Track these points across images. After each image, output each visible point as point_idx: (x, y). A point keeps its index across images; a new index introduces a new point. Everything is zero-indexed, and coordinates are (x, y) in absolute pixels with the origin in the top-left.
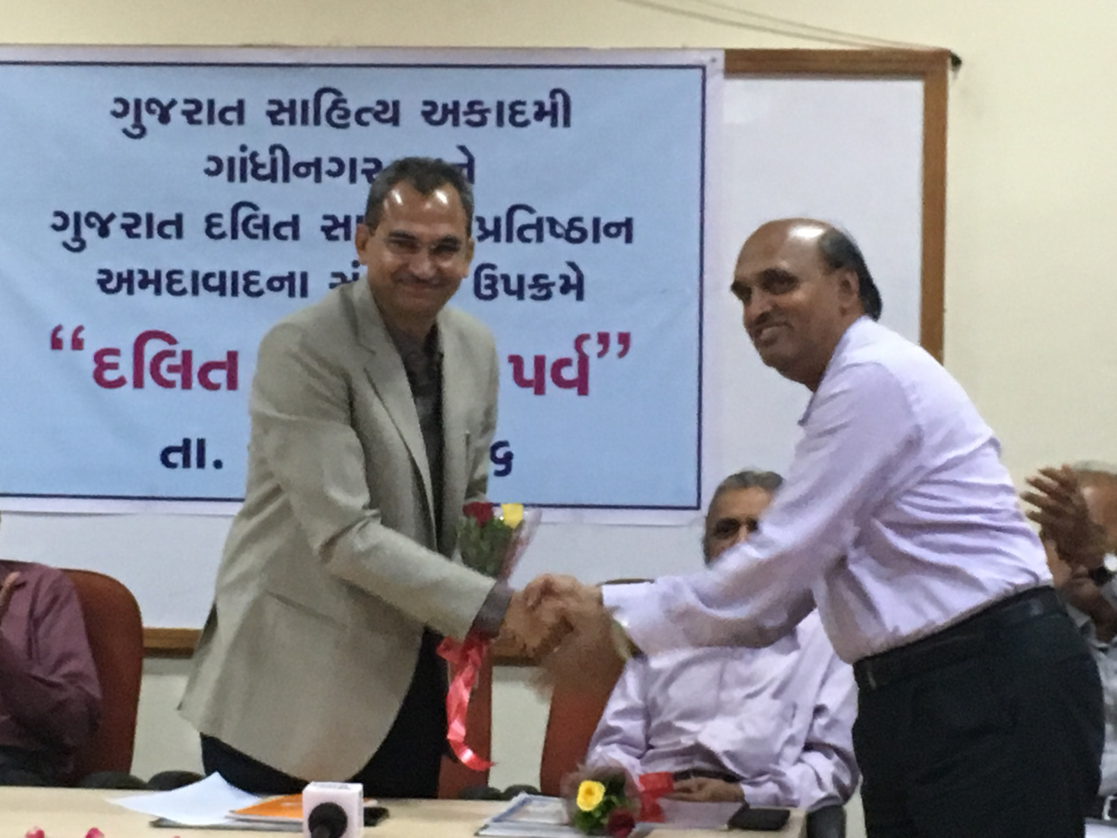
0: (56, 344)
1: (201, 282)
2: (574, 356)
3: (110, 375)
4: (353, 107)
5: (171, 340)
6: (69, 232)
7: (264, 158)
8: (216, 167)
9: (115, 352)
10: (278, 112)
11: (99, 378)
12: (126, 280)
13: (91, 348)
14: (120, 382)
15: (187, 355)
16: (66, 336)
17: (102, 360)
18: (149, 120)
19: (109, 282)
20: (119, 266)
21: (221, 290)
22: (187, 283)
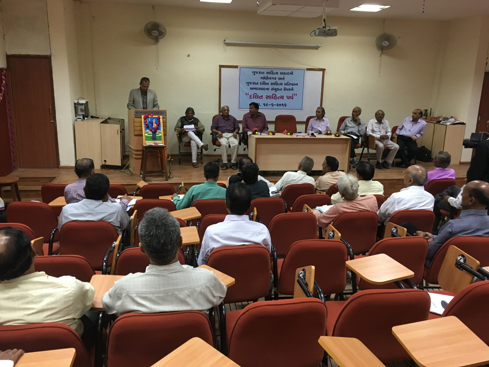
0: (246, 94)
1: (259, 89)
2: (292, 96)
3: (251, 97)
4: (274, 73)
5: (257, 94)
6: (248, 84)
7: (266, 77)
8: (261, 78)
9: (252, 95)
10: (267, 73)
11: (250, 98)
12: (253, 88)
13: (249, 95)
14: (252, 98)
15: (258, 96)
16: (247, 94)
17: (250, 96)
18: (256, 73)
19: (251, 89)
20: (252, 87)
21: (261, 89)
22: (258, 89)
